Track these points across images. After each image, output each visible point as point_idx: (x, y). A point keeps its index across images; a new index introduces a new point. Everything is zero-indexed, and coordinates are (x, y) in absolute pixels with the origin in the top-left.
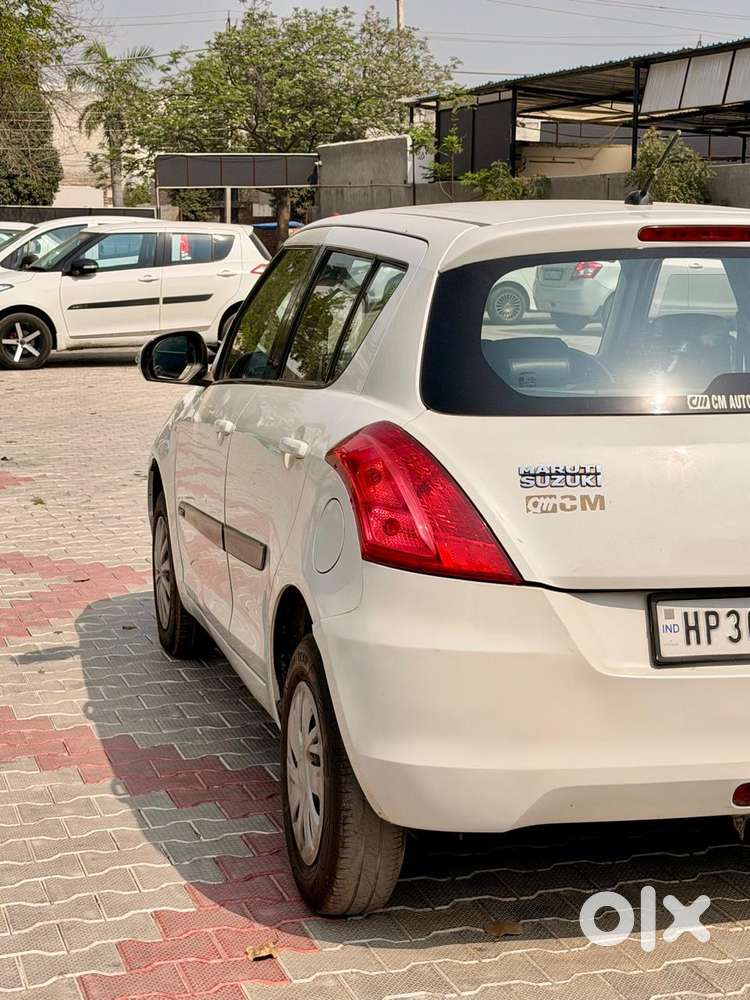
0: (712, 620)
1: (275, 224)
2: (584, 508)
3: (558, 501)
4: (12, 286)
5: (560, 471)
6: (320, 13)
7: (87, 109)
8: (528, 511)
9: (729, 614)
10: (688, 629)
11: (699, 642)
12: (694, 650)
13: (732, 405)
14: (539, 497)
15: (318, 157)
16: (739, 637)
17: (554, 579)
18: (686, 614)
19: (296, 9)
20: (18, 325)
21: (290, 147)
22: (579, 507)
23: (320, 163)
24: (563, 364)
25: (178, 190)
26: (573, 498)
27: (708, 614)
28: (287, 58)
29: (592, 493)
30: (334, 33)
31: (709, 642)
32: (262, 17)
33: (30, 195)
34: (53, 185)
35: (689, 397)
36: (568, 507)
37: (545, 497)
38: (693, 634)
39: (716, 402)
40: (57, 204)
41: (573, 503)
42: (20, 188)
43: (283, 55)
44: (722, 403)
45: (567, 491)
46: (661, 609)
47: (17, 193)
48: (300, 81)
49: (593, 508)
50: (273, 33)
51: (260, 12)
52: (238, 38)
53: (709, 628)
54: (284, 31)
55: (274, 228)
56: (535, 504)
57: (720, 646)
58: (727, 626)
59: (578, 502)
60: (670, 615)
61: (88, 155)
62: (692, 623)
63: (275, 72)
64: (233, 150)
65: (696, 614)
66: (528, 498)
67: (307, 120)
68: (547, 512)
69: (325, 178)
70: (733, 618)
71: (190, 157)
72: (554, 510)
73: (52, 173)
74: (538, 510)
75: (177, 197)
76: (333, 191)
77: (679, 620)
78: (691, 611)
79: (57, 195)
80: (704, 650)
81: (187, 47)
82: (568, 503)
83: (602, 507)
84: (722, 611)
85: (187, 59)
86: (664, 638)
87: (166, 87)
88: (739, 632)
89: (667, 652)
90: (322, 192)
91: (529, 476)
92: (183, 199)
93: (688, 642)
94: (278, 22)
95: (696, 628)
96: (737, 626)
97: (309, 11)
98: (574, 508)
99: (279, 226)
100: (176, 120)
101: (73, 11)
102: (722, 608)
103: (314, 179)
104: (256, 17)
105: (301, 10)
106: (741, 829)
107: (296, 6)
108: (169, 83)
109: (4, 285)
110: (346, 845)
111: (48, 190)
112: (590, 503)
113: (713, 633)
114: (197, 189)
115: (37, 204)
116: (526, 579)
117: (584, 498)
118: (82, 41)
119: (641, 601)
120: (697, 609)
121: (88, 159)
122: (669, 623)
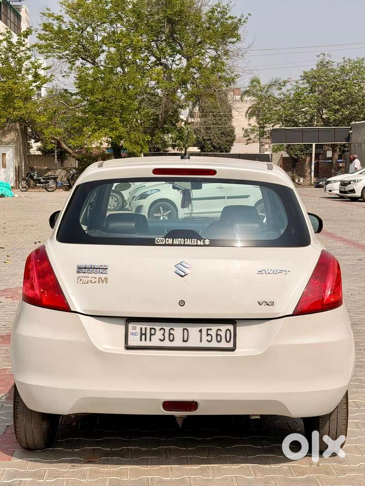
0: (153, 332)
1: (331, 161)
2: (99, 282)
3: (89, 279)
4: (159, 190)
5: (92, 267)
6: (356, 60)
7: (250, 108)
8: (78, 282)
9: (160, 329)
10: (142, 334)
11: (146, 340)
12: (143, 343)
13: (174, 242)
14: (83, 277)
15: (351, 128)
16: (164, 339)
17: (84, 310)
18: (141, 328)
19: (344, 58)
20: (161, 208)
21: (339, 124)
22: (97, 282)
23: (352, 131)
24: (133, 224)
25: (290, 145)
26: (95, 278)
27: (151, 329)
28: (338, 82)
29: (103, 276)
30: (363, 69)
31: (150, 340)
32: (328, 63)
33: (220, 148)
34: (231, 143)
35: (156, 239)
36: (93, 282)
37: (85, 277)
38: (143, 337)
39: (168, 241)
40: (232, 152)
41: (95, 280)
42: (216, 145)
43: (337, 81)
44: (170, 241)
45: (93, 275)
46: (131, 326)
47: (214, 147)
48: (344, 93)
49: (103, 282)
50: (333, 71)
51: (327, 61)
52: (314, 73)
53: (151, 335)
54: (338, 69)
55: (330, 162)
56: (81, 280)
57: (155, 342)
58: (159, 334)
59: (97, 280)
60: (134, 328)
61: (243, 129)
62: (143, 332)
63: (332, 89)
64: (317, 126)
65: (146, 328)
66: (78, 277)
67: (346, 111)
68: (84, 283)
69: (354, 138)
70: (162, 331)
71: (288, 129)
72: (87, 283)
73: (229, 137)
74: (81, 282)
75: (289, 148)
76: (357, 145)
77: (138, 331)
78: (144, 327)
79: (232, 148)
80: (148, 343)
81: (291, 79)
82: (93, 280)
83: (106, 282)
84: (157, 328)
85: (290, 84)
86: (130, 337)
87: (281, 97)
88: (164, 338)
89: (131, 343)
90: (352, 145)
91: (80, 269)
92: (292, 149)
93: (141, 340)
94: (335, 64)
95: (145, 334)
96: (163, 335)
97: (351, 58)
98: (95, 282)
99: (332, 161)
100: (283, 112)
101: (235, 64)
102: (158, 326)
103: (348, 139)
104: (325, 63)
105: (346, 58)
106: (180, 422)
107: (343, 57)
108: (282, 95)
109: (156, 190)
110: (18, 417)
111: (228, 145)
112: (102, 280)
113: (152, 337)
114: (299, 144)
115: (223, 152)
116: (72, 310)
117: (100, 278)
118: (238, 77)
119: (123, 322)
120: (147, 327)
121: (243, 131)
122: (134, 331)
